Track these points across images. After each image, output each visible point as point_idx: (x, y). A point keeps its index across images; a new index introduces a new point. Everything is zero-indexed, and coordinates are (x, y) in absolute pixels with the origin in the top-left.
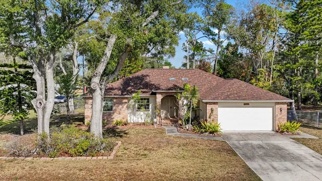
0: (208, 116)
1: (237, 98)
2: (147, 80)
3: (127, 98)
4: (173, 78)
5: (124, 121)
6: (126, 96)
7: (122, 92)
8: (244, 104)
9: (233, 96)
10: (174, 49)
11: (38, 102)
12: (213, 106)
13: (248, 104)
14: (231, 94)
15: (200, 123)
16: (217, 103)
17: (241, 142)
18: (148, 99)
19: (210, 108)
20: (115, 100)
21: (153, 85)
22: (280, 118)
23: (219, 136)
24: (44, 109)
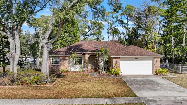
0: (114, 66)
1: (131, 55)
2: (82, 47)
3: (68, 56)
4: (97, 46)
5: (66, 70)
6: (68, 55)
7: (66, 53)
8: (135, 58)
9: (129, 54)
10: (101, 31)
11: (10, 54)
12: (117, 60)
13: (138, 58)
14: (128, 53)
15: (109, 70)
16: (119, 57)
17: (131, 79)
18: (81, 58)
19: (115, 61)
20: (61, 58)
21: (85, 49)
22: (156, 66)
23: (120, 76)
24: (14, 58)
